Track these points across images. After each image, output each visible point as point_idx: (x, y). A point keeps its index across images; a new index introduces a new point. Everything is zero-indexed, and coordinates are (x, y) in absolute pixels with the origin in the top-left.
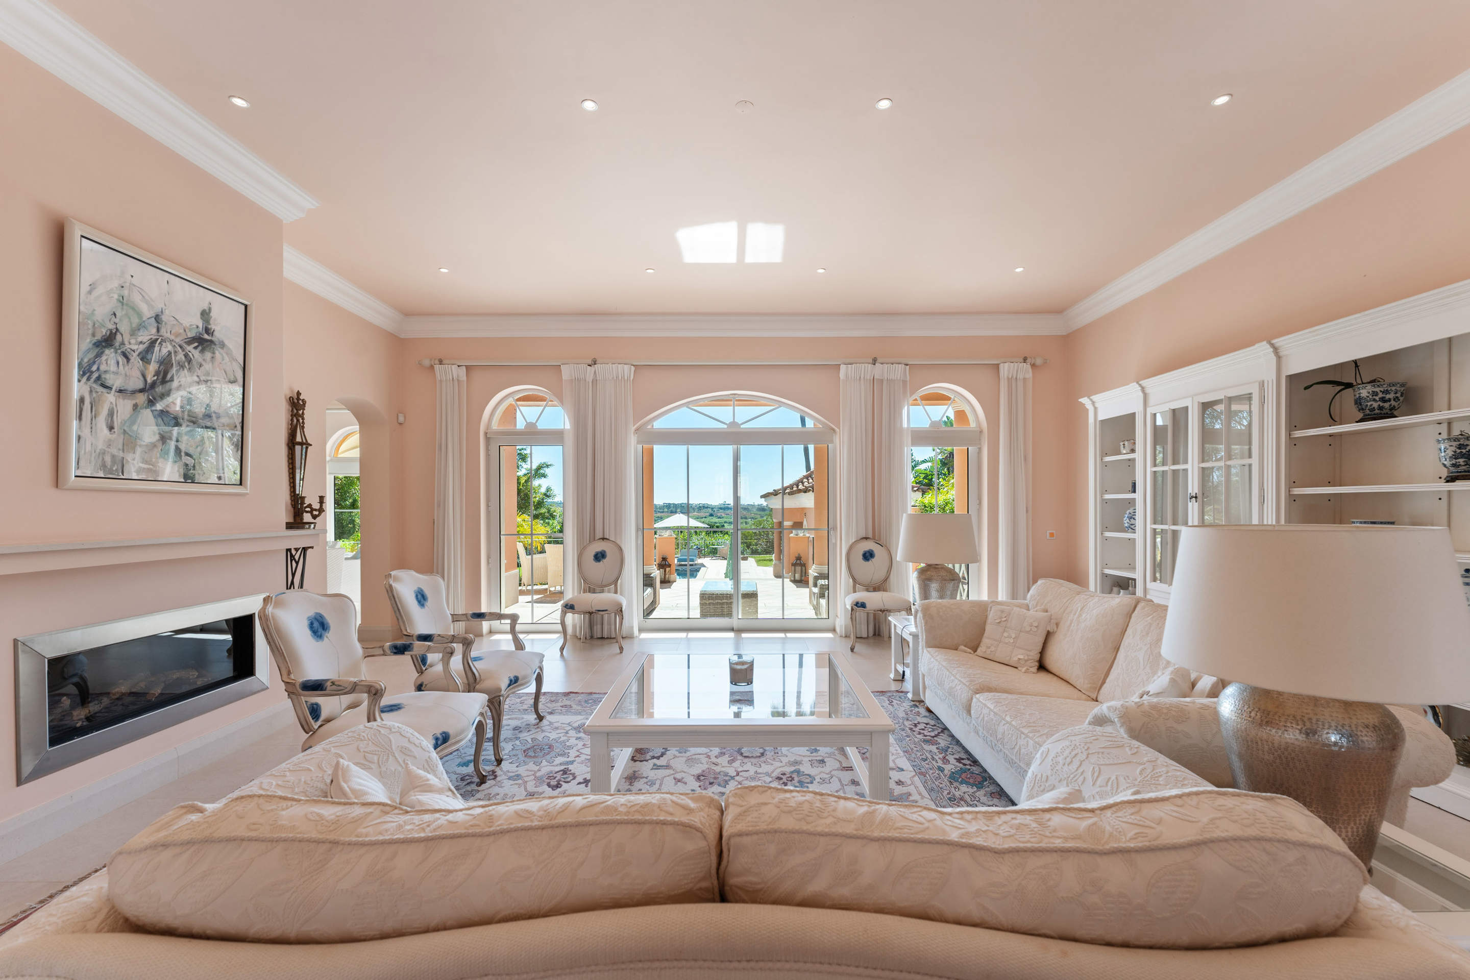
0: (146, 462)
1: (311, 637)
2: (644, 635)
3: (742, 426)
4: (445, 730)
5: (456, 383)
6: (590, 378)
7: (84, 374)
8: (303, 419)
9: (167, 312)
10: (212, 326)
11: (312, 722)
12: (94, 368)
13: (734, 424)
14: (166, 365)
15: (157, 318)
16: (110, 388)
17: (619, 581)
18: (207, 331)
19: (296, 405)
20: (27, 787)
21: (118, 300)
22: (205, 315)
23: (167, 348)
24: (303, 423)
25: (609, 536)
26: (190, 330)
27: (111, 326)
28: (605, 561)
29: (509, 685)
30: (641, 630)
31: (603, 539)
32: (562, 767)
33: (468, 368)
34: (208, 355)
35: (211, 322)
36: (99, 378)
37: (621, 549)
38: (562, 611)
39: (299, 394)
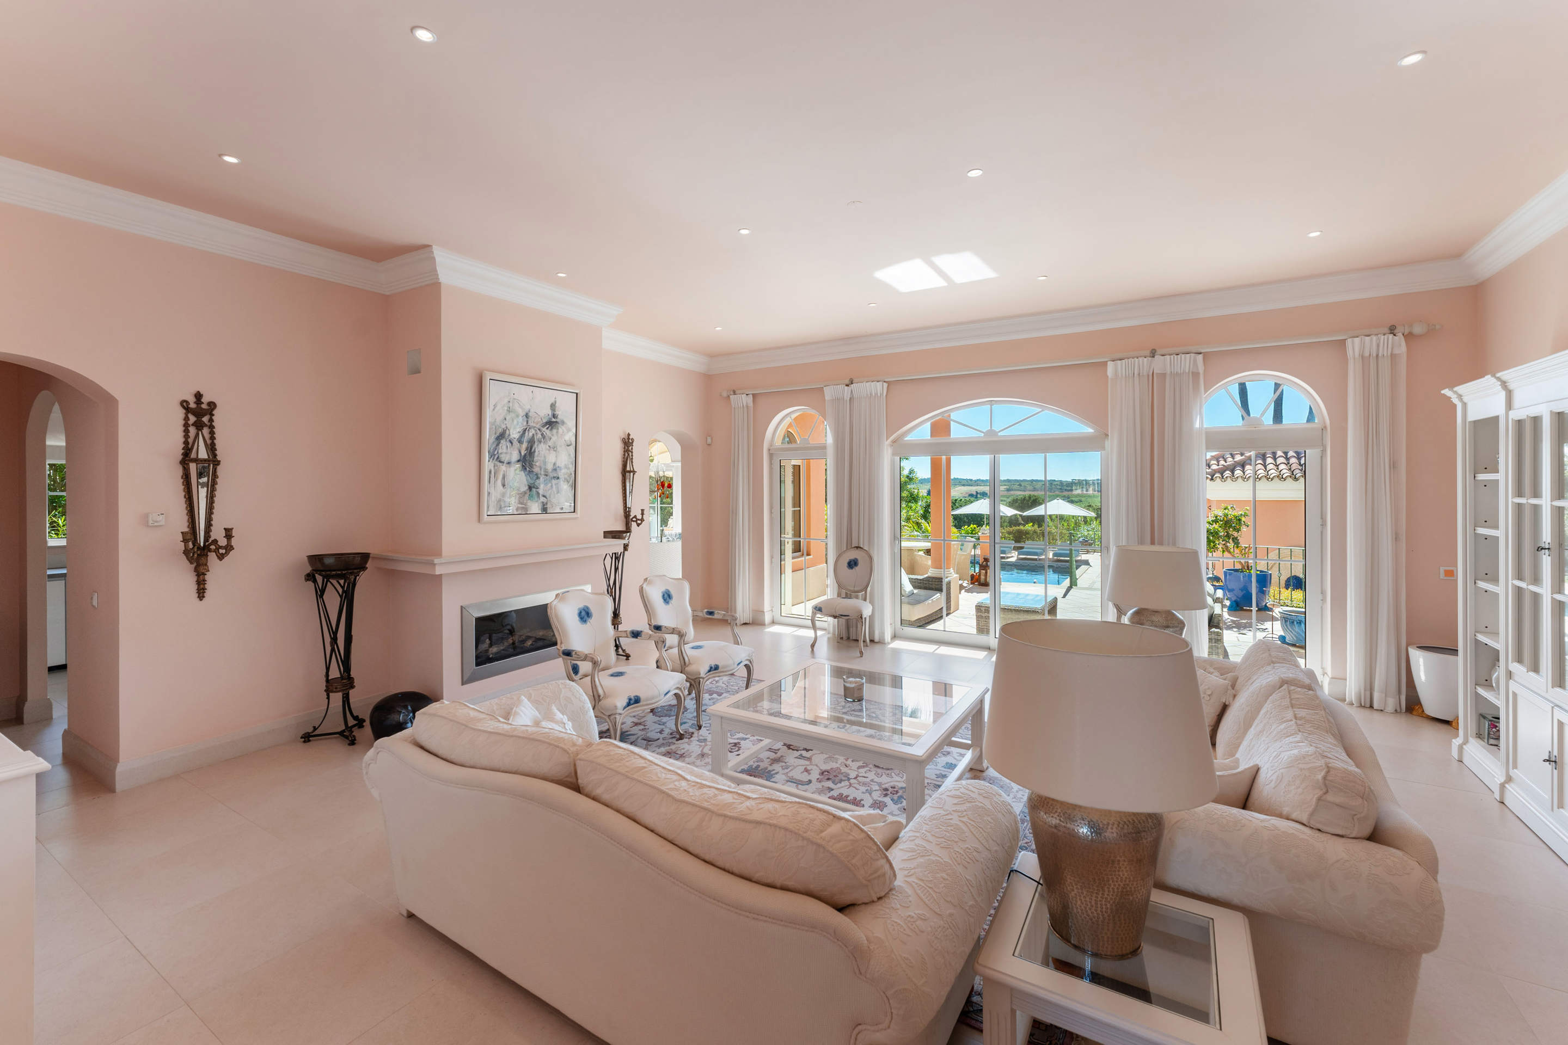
0: (522, 504)
1: (579, 622)
2: (897, 644)
3: (999, 434)
4: (638, 695)
5: (746, 409)
6: (847, 396)
7: (491, 456)
8: (632, 452)
9: (532, 410)
10: (557, 413)
11: (573, 675)
12: (496, 453)
13: (991, 432)
14: (531, 442)
15: (527, 416)
16: (503, 462)
17: (869, 589)
18: (554, 416)
19: (627, 443)
20: (465, 686)
21: (507, 410)
22: (553, 406)
23: (532, 432)
24: (632, 455)
25: (863, 544)
26: (544, 418)
27: (504, 426)
28: (857, 568)
29: (710, 671)
30: (895, 637)
31: (857, 547)
32: (736, 741)
33: (754, 395)
34: (555, 431)
35: (557, 409)
36: (498, 458)
37: (871, 558)
38: (813, 612)
39: (629, 435)
